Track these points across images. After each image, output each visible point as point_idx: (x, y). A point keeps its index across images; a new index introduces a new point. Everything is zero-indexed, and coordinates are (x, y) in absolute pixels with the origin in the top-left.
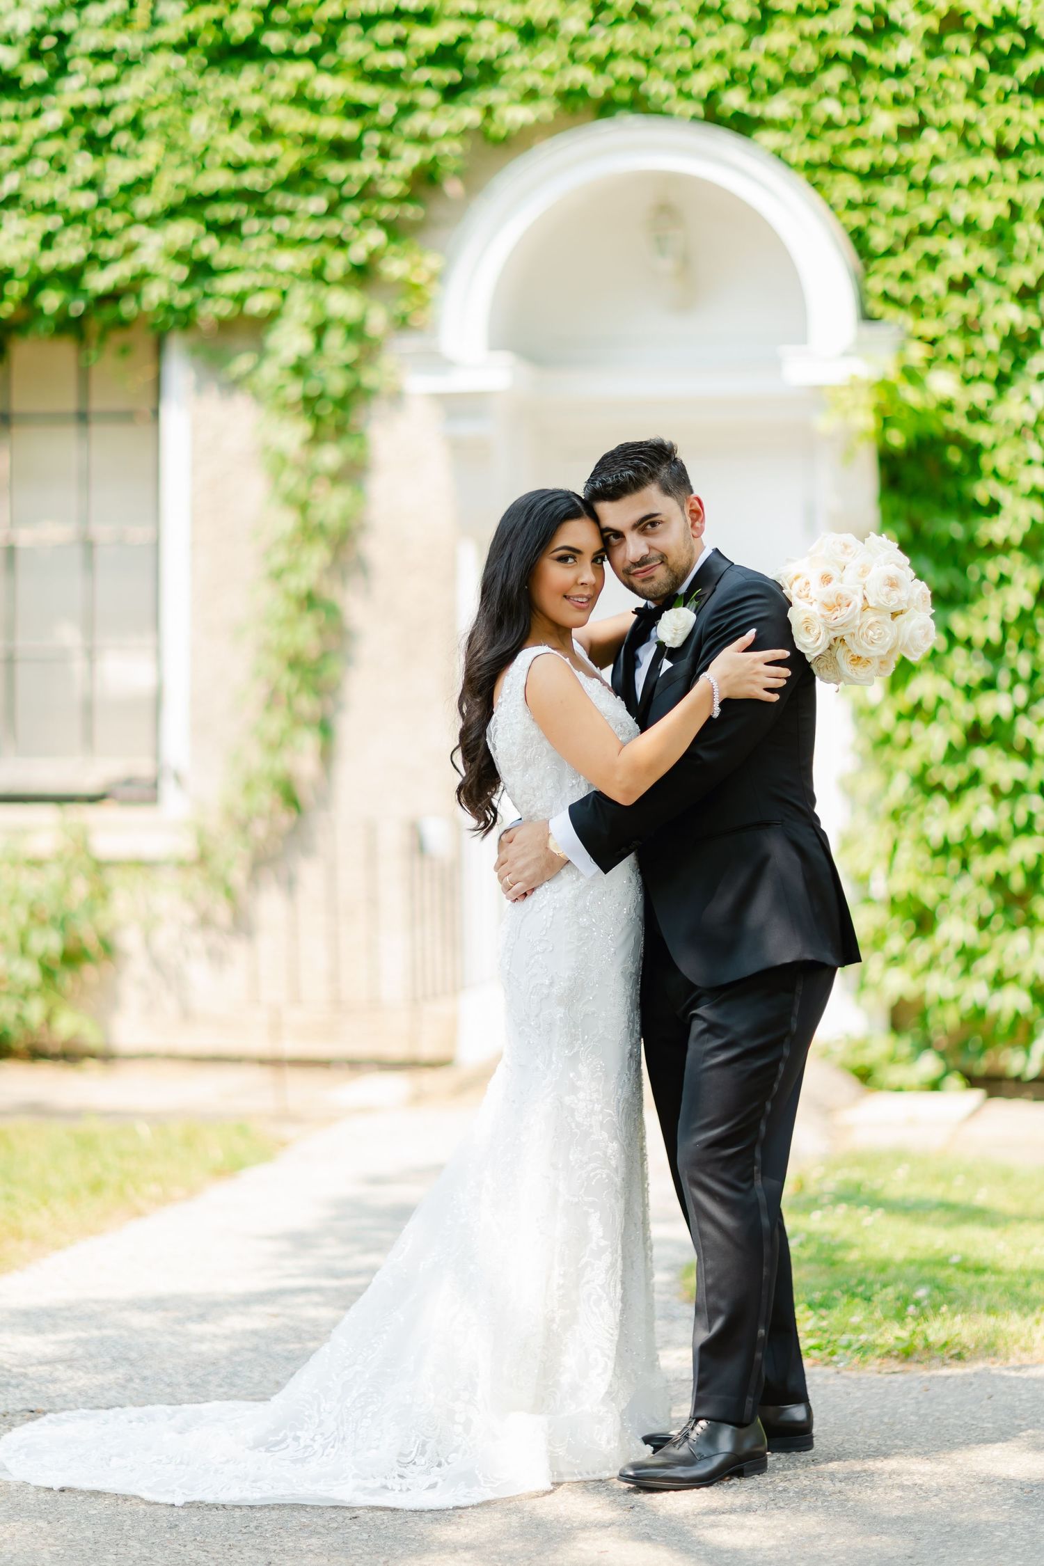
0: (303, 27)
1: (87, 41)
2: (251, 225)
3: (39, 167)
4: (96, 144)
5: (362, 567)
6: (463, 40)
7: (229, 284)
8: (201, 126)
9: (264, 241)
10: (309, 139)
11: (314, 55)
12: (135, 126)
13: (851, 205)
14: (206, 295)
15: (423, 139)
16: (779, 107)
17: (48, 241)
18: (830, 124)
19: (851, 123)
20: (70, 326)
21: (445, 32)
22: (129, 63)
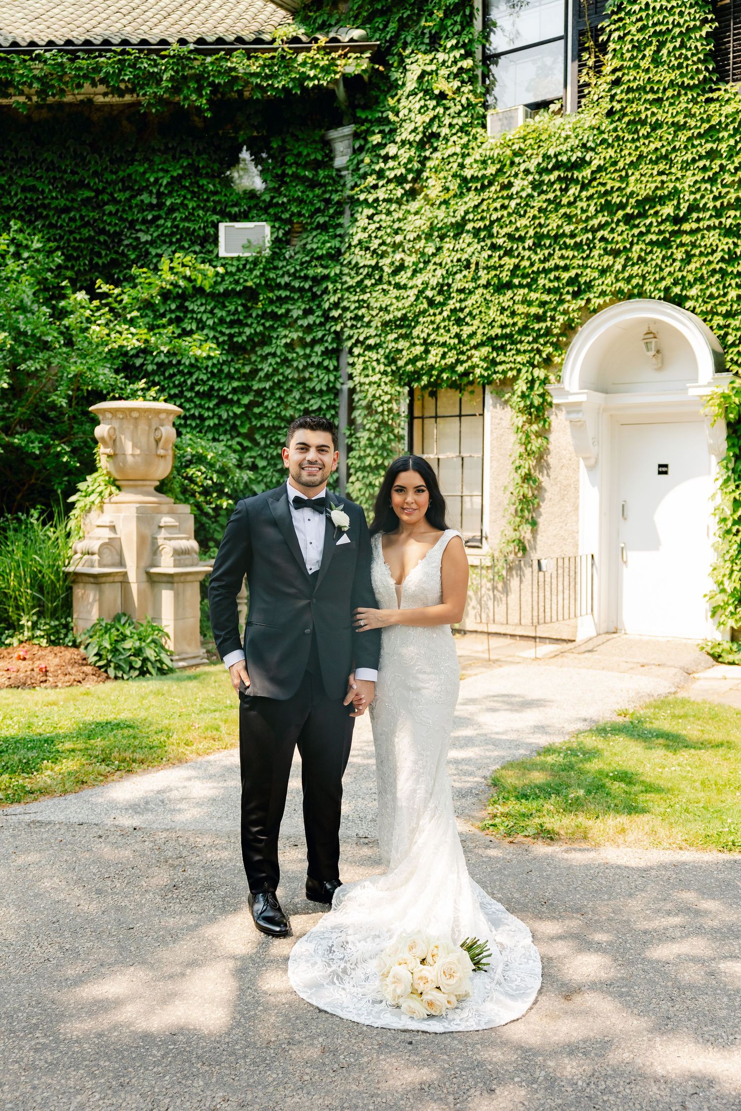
0: (524, 276)
1: (455, 286)
2: (509, 347)
3: (442, 331)
4: (459, 322)
5: (548, 467)
6: (577, 274)
7: (500, 368)
8: (493, 313)
9: (514, 352)
10: (528, 315)
11: (529, 286)
12: (470, 314)
13: (720, 327)
14: (495, 372)
15: (565, 312)
16: (693, 292)
17: (444, 356)
18: (711, 296)
19: (719, 296)
20: (454, 385)
21: (572, 273)
22: (471, 293)
